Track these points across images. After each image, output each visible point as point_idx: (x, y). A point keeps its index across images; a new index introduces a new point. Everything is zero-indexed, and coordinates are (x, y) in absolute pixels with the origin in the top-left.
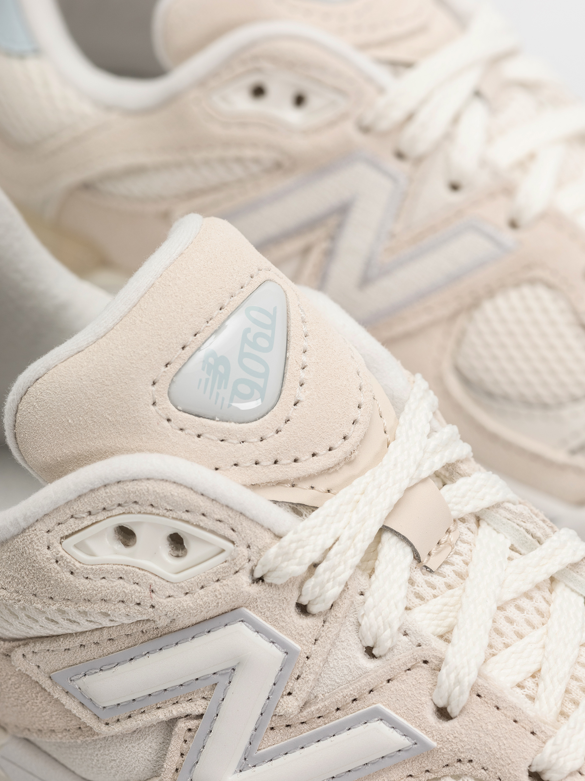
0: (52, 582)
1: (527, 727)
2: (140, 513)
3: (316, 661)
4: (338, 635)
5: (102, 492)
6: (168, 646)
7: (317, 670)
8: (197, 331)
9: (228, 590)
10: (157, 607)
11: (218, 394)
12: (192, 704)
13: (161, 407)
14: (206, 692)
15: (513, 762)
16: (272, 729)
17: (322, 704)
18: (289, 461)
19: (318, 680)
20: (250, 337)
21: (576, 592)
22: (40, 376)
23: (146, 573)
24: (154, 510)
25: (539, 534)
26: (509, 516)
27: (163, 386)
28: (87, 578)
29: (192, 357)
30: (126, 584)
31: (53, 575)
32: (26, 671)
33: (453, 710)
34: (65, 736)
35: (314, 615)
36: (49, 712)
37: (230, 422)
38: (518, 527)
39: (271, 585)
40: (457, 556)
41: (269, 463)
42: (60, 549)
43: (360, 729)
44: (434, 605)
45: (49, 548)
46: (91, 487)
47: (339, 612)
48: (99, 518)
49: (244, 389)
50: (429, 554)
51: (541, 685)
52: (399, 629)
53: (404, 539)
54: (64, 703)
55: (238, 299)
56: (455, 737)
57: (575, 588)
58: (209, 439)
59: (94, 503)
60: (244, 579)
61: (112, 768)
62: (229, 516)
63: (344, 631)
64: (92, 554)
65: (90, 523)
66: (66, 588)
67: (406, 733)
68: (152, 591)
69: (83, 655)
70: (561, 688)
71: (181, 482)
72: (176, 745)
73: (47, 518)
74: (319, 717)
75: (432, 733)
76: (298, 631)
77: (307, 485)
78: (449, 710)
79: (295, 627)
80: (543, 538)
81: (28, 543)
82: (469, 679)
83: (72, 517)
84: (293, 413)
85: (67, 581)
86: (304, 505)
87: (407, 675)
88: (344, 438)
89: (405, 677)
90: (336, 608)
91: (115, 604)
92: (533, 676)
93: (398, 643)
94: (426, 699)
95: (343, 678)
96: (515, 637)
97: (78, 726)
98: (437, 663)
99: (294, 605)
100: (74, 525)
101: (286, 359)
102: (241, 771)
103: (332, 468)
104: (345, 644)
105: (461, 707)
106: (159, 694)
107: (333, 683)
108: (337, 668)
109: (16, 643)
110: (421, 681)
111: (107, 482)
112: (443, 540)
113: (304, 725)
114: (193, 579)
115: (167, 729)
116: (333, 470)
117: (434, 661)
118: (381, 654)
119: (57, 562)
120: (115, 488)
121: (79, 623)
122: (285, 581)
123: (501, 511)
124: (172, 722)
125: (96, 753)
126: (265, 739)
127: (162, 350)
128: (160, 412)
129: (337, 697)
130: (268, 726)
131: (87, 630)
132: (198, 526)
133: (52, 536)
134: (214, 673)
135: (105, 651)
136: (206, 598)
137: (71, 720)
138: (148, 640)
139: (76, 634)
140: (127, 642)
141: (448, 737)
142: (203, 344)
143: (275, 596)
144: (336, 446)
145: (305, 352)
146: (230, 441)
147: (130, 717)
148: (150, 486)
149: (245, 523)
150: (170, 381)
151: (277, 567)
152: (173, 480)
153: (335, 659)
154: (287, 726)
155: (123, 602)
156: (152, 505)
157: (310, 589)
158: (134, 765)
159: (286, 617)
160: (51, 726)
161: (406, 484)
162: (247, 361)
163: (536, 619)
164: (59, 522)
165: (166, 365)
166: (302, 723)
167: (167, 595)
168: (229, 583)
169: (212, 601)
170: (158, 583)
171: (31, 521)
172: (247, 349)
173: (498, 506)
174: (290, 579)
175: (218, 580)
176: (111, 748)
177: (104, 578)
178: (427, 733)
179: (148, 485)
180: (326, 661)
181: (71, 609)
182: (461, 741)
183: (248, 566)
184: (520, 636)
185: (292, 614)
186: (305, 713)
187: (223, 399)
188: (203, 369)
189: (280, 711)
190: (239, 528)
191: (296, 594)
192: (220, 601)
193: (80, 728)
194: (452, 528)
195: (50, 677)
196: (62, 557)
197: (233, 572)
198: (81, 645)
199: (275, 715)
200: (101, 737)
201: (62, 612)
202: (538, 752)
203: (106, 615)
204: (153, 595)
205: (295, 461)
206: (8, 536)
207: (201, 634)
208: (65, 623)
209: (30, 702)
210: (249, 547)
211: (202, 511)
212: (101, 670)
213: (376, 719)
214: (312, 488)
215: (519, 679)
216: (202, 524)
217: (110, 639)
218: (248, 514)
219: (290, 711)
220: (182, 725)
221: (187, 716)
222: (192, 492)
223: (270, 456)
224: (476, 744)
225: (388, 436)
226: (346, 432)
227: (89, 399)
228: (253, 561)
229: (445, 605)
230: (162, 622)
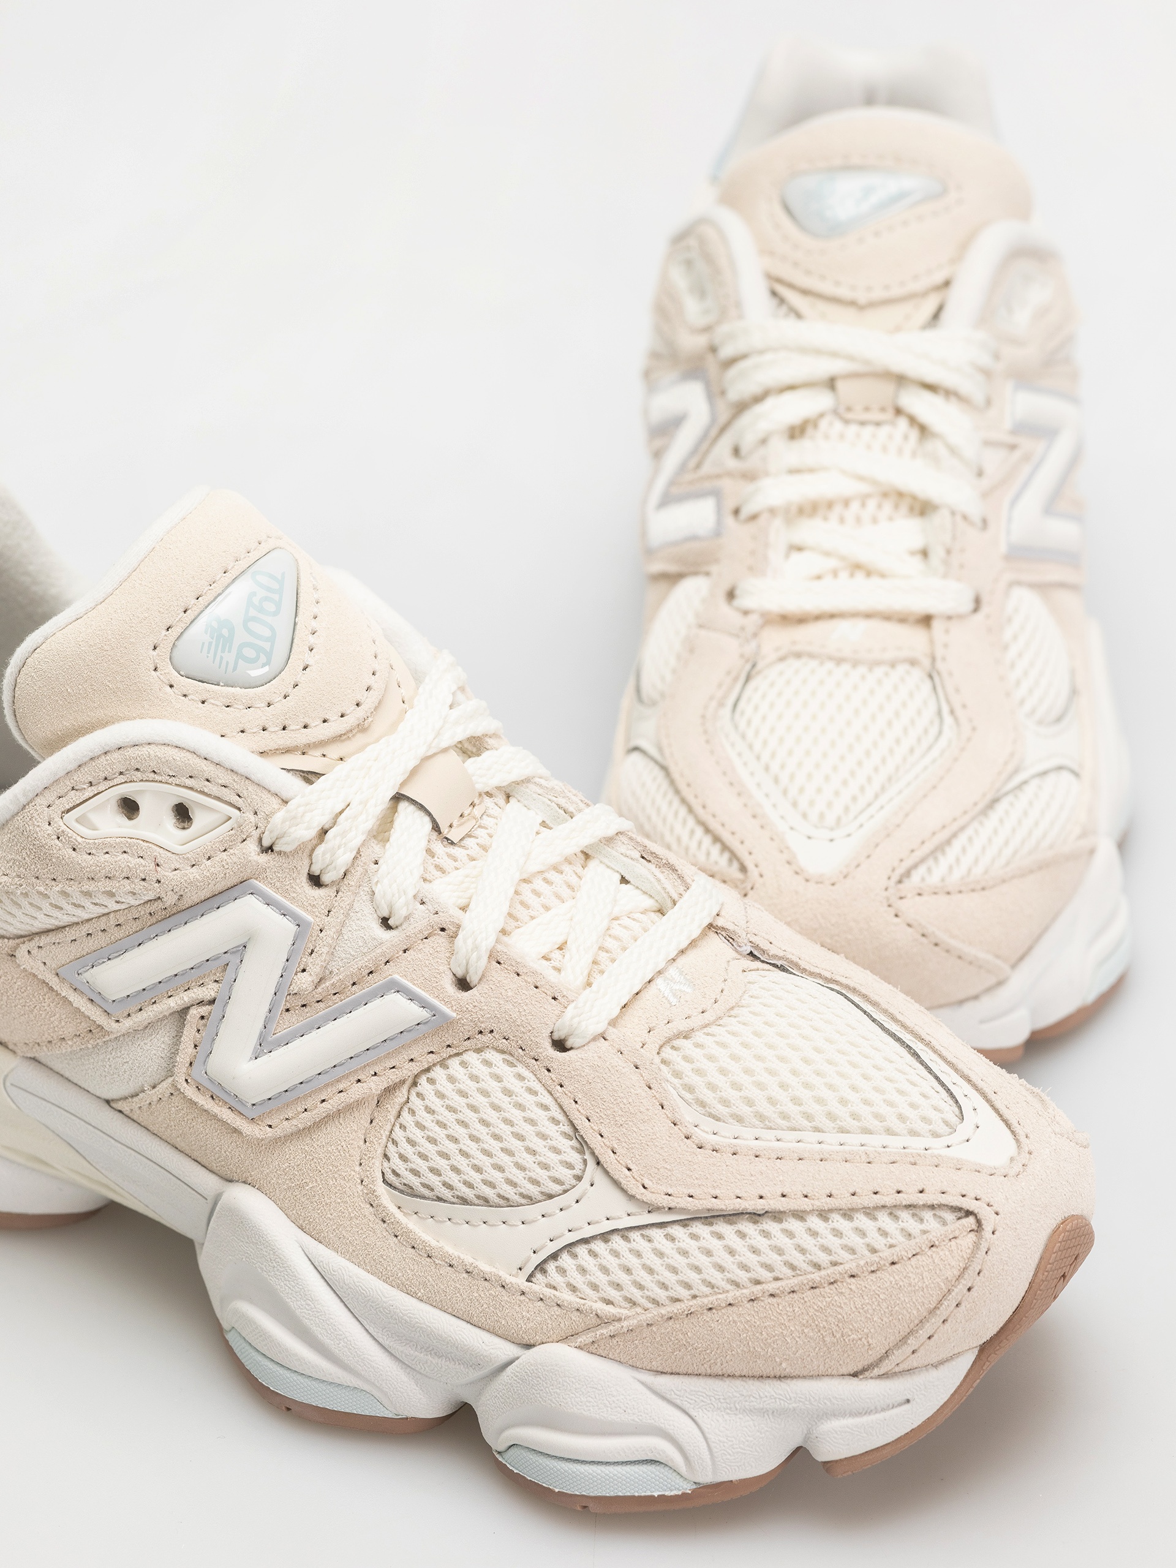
0: (54, 860)
1: (548, 993)
2: (142, 781)
3: (330, 932)
4: (351, 906)
5: (103, 759)
6: (177, 926)
7: (331, 942)
8: (200, 594)
9: (235, 859)
10: (162, 881)
11: (222, 658)
12: (204, 989)
13: (163, 673)
14: (218, 974)
15: (534, 1028)
16: (288, 1010)
17: (337, 978)
18: (298, 727)
19: (332, 954)
20: (256, 600)
21: (612, 868)
22: (38, 645)
23: (150, 845)
24: (157, 777)
25: (571, 809)
26: (540, 791)
27: (164, 650)
28: (90, 854)
29: (196, 621)
30: (130, 858)
31: (55, 852)
32: (32, 969)
33: (473, 979)
34: (75, 1043)
35: (326, 886)
36: (58, 1015)
37: (236, 687)
38: (549, 802)
39: (280, 853)
40: (482, 830)
41: (277, 729)
42: (61, 824)
43: (377, 1002)
44: (455, 877)
45: (50, 824)
46: (91, 755)
47: (351, 880)
48: (101, 788)
49: (250, 653)
50: (451, 826)
51: (567, 956)
52: (415, 897)
53: (422, 807)
54: (72, 1001)
55: (243, 564)
56: (475, 1006)
57: (609, 864)
58: (213, 704)
59: (95, 772)
60: (252, 847)
61: (125, 1072)
62: (234, 780)
63: (359, 901)
64: (95, 829)
65: (91, 794)
66: (68, 865)
67: (424, 1005)
68: (158, 865)
69: (90, 944)
70: (589, 958)
71: (183, 746)
72: (189, 1034)
73: (46, 791)
74: (335, 994)
75: (451, 1003)
76: (309, 902)
77: (318, 753)
78: (468, 979)
79: (306, 898)
80: (575, 813)
81: (28, 819)
82: (487, 942)
83: (73, 789)
84: (301, 677)
85: (69, 858)
86: (315, 773)
87: (424, 943)
88: (357, 705)
89: (421, 946)
90: (348, 876)
91: (119, 881)
92: (560, 948)
93: (414, 912)
94: (443, 968)
95: (358, 950)
96: (542, 910)
97: (89, 1029)
98: (454, 929)
99: (305, 875)
100: (75, 797)
101: (295, 624)
102: (256, 1058)
103: (344, 734)
104: (359, 915)
105: (480, 973)
106: (169, 980)
107: (348, 956)
108: (351, 940)
109: (22, 940)
110: (438, 950)
111: (107, 749)
112: (466, 813)
113: (320, 1003)
114: (198, 850)
115: (180, 1021)
116: (345, 737)
117: (451, 927)
118: (398, 923)
119: (58, 838)
120: (116, 755)
121: (84, 907)
122: (294, 847)
123: (531, 786)
124: (184, 1011)
125: (108, 1057)
126: (281, 1022)
127: (163, 613)
128: (162, 677)
129: (352, 969)
130: (282, 1008)
131: (93, 916)
132: (202, 793)
133: (53, 810)
134: (225, 953)
135: (112, 938)
136: (213, 869)
137: (81, 1023)
138: (157, 922)
139: (82, 922)
140: (136, 926)
141: (467, 1006)
142: (206, 607)
143: (285, 865)
144: (348, 712)
145: (315, 618)
146: (236, 706)
147: (141, 1010)
148: (152, 750)
149: (251, 788)
150: (171, 645)
151: (285, 833)
152: (174, 744)
153: (350, 931)
154: (304, 1006)
155: (128, 878)
156: (154, 771)
157: (320, 855)
158: (147, 1065)
159: (297, 888)
160: (61, 1033)
161: (422, 752)
162: (252, 625)
163: (565, 892)
164: (59, 795)
165: (168, 630)
166: (318, 1002)
167: (173, 868)
168: (236, 852)
169: (220, 871)
170: (163, 855)
171: (31, 795)
172: (253, 613)
173: (527, 780)
174: (300, 845)
175: (225, 850)
176: (123, 1048)
177: (107, 853)
178: (446, 1003)
179: (149, 750)
180: (340, 933)
181: (73, 889)
182: (480, 1010)
183: (256, 834)
184: (547, 908)
185: (303, 884)
186: (320, 989)
187: (227, 663)
188: (206, 632)
189: (295, 989)
190: (244, 793)
191: (306, 862)
192: (228, 871)
193: (91, 1031)
194: (476, 801)
195: (57, 974)
196: (63, 832)
197: (240, 840)
198: (88, 934)
199: (290, 994)
200: (112, 1036)
201: (64, 894)
202: (559, 1017)
203: (111, 894)
204: (159, 869)
205: (305, 727)
206: (8, 817)
207: (210, 910)
208: (70, 909)
209: (38, 1007)
210: (256, 813)
211: (206, 776)
212: (109, 959)
213: (393, 991)
214: (324, 756)
215: (544, 950)
216: (206, 790)
217: (117, 925)
218: (253, 777)
219: (304, 986)
220: (195, 1012)
221: (201, 1003)
222: (195, 756)
223: (278, 721)
224: (496, 1012)
225: (405, 706)
226: (359, 698)
227: (88, 665)
228: (260, 828)
229: (467, 876)
230: (170, 900)
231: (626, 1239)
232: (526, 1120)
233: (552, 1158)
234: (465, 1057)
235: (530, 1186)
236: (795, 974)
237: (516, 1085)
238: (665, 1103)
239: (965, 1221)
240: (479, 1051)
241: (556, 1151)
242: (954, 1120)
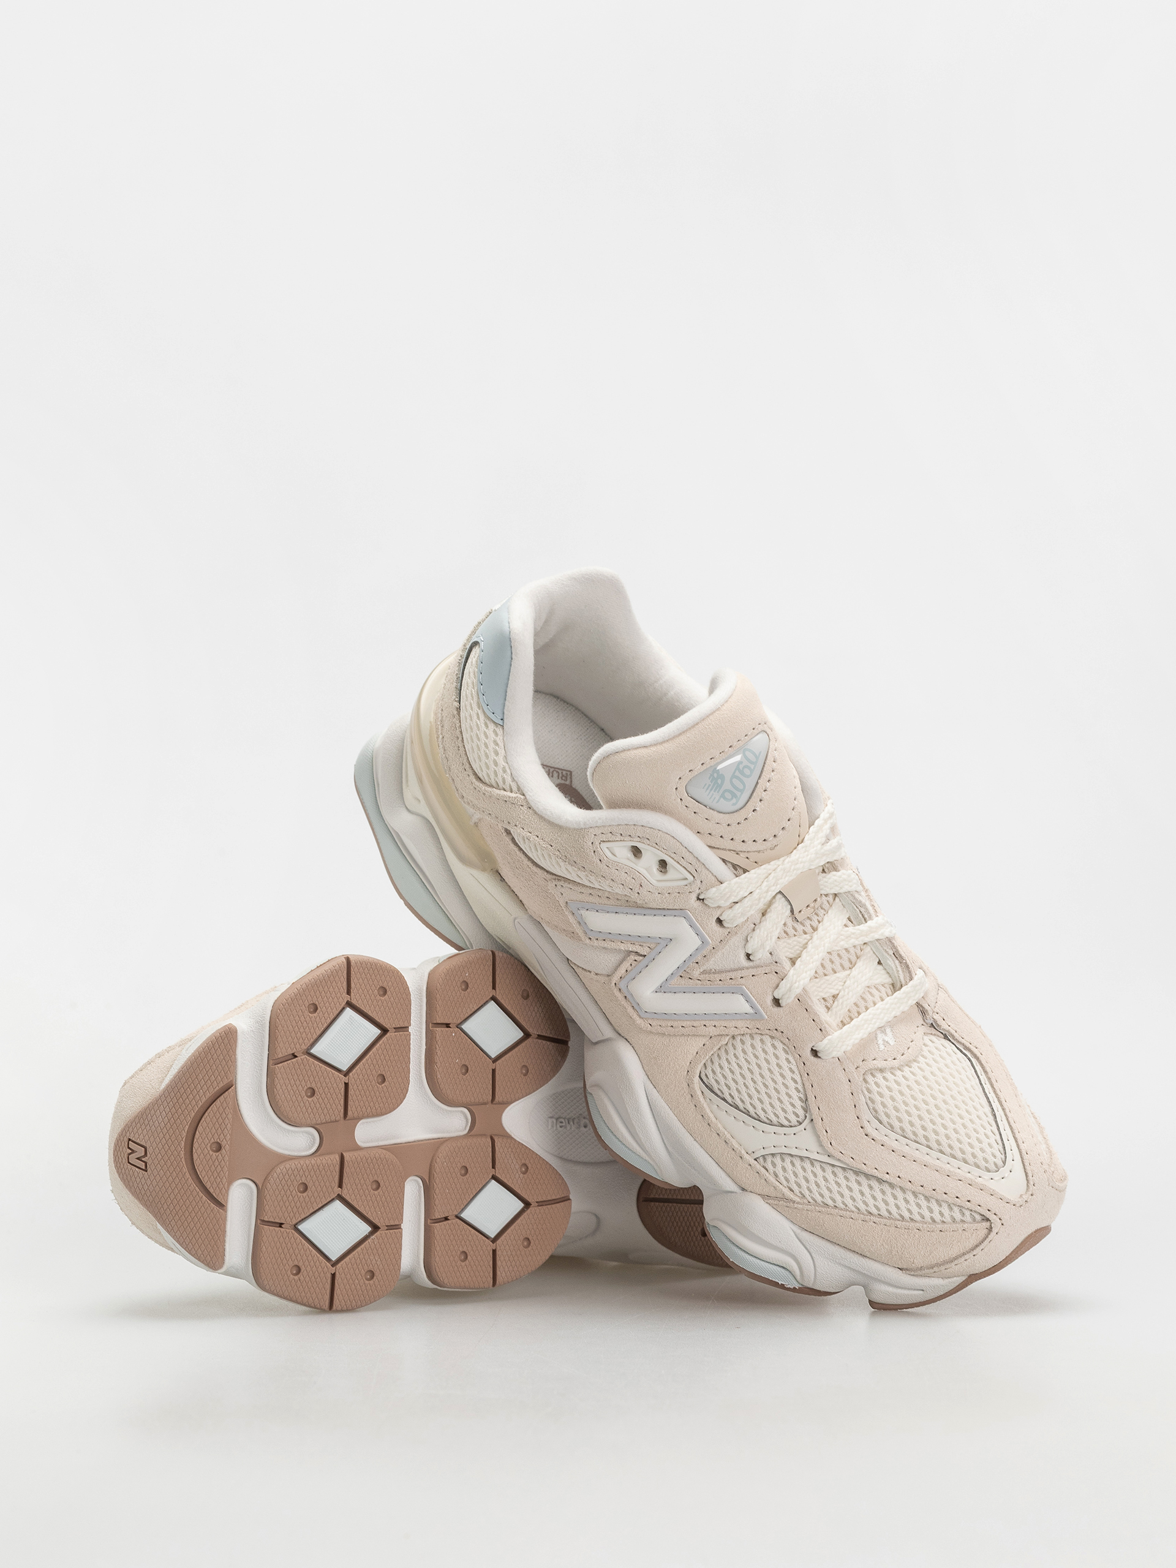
0: (588, 861)
1: (818, 1026)
2: (648, 844)
3: (717, 952)
4: (734, 943)
5: (632, 827)
7: (716, 957)
8: (713, 757)
9: (682, 899)
10: (640, 893)
12: (642, 948)
13: (679, 792)
15: (805, 1040)
16: (681, 976)
17: (713, 974)
18: (740, 841)
20: (741, 767)
21: (876, 955)
23: (641, 875)
24: (657, 846)
26: (854, 900)
27: (684, 782)
28: (607, 866)
29: (706, 771)
30: (627, 877)
31: (589, 857)
32: (555, 893)
33: (782, 1003)
34: (563, 934)
35: (725, 928)
36: (558, 918)
38: (856, 908)
39: (706, 905)
40: (815, 916)
41: (728, 839)
42: (598, 846)
43: (729, 995)
44: (792, 941)
45: (592, 844)
46: (627, 823)
47: (739, 930)
48: (625, 839)
50: (800, 912)
51: (836, 1003)
53: (789, 901)
54: (569, 918)
55: (741, 744)
56: (779, 1017)
57: (875, 952)
58: (699, 816)
59: (625, 830)
60: (693, 897)
62: (697, 864)
63: (738, 941)
64: (615, 855)
65: (619, 839)
66: (594, 866)
67: (753, 1006)
68: (640, 885)
69: (591, 899)
71: (676, 837)
72: (626, 965)
73: (597, 828)
74: (709, 981)
75: (767, 1010)
76: (713, 932)
77: (745, 856)
78: (780, 1002)
79: (712, 930)
80: (867, 919)
81: (585, 837)
82: (798, 991)
83: (611, 833)
84: (750, 815)
85: (596, 864)
86: (741, 867)
87: (764, 976)
88: (775, 836)
89: (762, 977)
90: (738, 928)
91: (617, 884)
92: (833, 996)
93: (765, 957)
94: (770, 991)
95: (729, 965)
96: (831, 972)
97: (572, 932)
98: (783, 975)
99: (716, 919)
100: (610, 837)
102: (656, 992)
103: (762, 851)
104: (736, 948)
105: (787, 1003)
106: (625, 936)
108: (727, 958)
109: (554, 877)
110: (770, 982)
111: (636, 824)
112: (811, 905)
113: (699, 982)
114: (665, 887)
115: (624, 955)
117: (781, 973)
118: (754, 960)
119: (594, 852)
120: (640, 828)
121: (593, 883)
122: (715, 905)
124: (628, 953)
125: (578, 949)
127: (690, 763)
128: (678, 794)
130: (679, 975)
131: (596, 888)
132: (677, 862)
133: (596, 838)
134: (660, 938)
135: (603, 902)
136: (668, 899)
137: (569, 928)
138: (629, 906)
139: (589, 887)
140: (617, 903)
141: (775, 1015)
143: (707, 911)
144: (769, 839)
145: (769, 783)
146: (711, 821)
147: (604, 940)
148: (660, 834)
149: (704, 869)
150: (689, 779)
151: (713, 897)
152: (672, 836)
153: (728, 953)
154: (690, 979)
155: (622, 884)
156: (656, 843)
157: (728, 914)
158: (597, 965)
159: (709, 923)
160: (557, 925)
162: (735, 781)
163: (847, 964)
164: (603, 833)
165: (690, 772)
166: (699, 980)
167: (648, 890)
168: (684, 896)
169: (672, 901)
170: (645, 882)
171: (588, 827)
172: (737, 774)
173: (849, 892)
174: (719, 905)
175: (678, 893)
176: (588, 951)
177: (617, 869)
178: (764, 1010)
179: (658, 833)
182: (781, 1020)
183: (698, 891)
184: (835, 972)
185: (713, 923)
186: (702, 976)
188: (709, 779)
189: (689, 970)
190: (699, 871)
191: (719, 914)
192: (676, 903)
194: (819, 899)
195: (566, 902)
196: (598, 850)
197: (688, 891)
198: (591, 894)
199: (686, 971)
200: (584, 943)
202: (820, 1040)
203: (610, 886)
204: (640, 887)
205: (743, 841)
207: (660, 915)
210: (701, 882)
211: (682, 855)
212: (597, 911)
213: (739, 993)
214: (748, 859)
215: (825, 996)
216: (680, 862)
217: (607, 898)
219: (695, 972)
220: (633, 957)
221: (637, 953)
222: (681, 845)
223: (730, 835)
224: (788, 1024)
226: (777, 832)
228: (701, 890)
229: (799, 942)
230: (640, 902)
231: (812, 1164)
232: (783, 1084)
233: (790, 1109)
234: (764, 1037)
235: (773, 1116)
236: (950, 1041)
237: (784, 1064)
238: (857, 1105)
239: (984, 1223)
240: (772, 1037)
241: (793, 1105)
242: (1000, 1163)
